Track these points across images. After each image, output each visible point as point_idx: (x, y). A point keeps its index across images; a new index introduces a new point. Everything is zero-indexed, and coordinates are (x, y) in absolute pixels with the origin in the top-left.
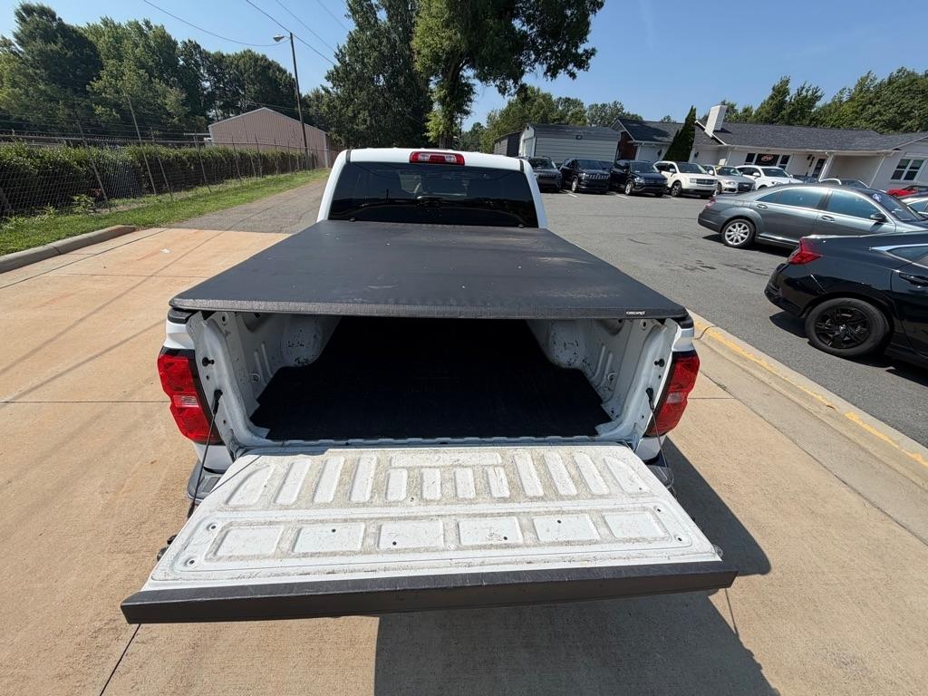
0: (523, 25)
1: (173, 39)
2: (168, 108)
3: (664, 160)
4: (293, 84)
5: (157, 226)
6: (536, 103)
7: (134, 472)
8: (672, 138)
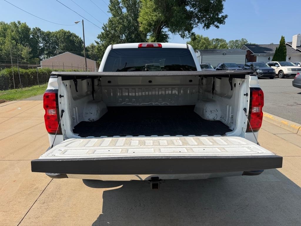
0: (191, 8)
1: (29, 27)
2: (22, 55)
3: (272, 61)
4: (81, 42)
5: (15, 100)
6: (201, 42)
7: (6, 184)
8: (275, 51)
